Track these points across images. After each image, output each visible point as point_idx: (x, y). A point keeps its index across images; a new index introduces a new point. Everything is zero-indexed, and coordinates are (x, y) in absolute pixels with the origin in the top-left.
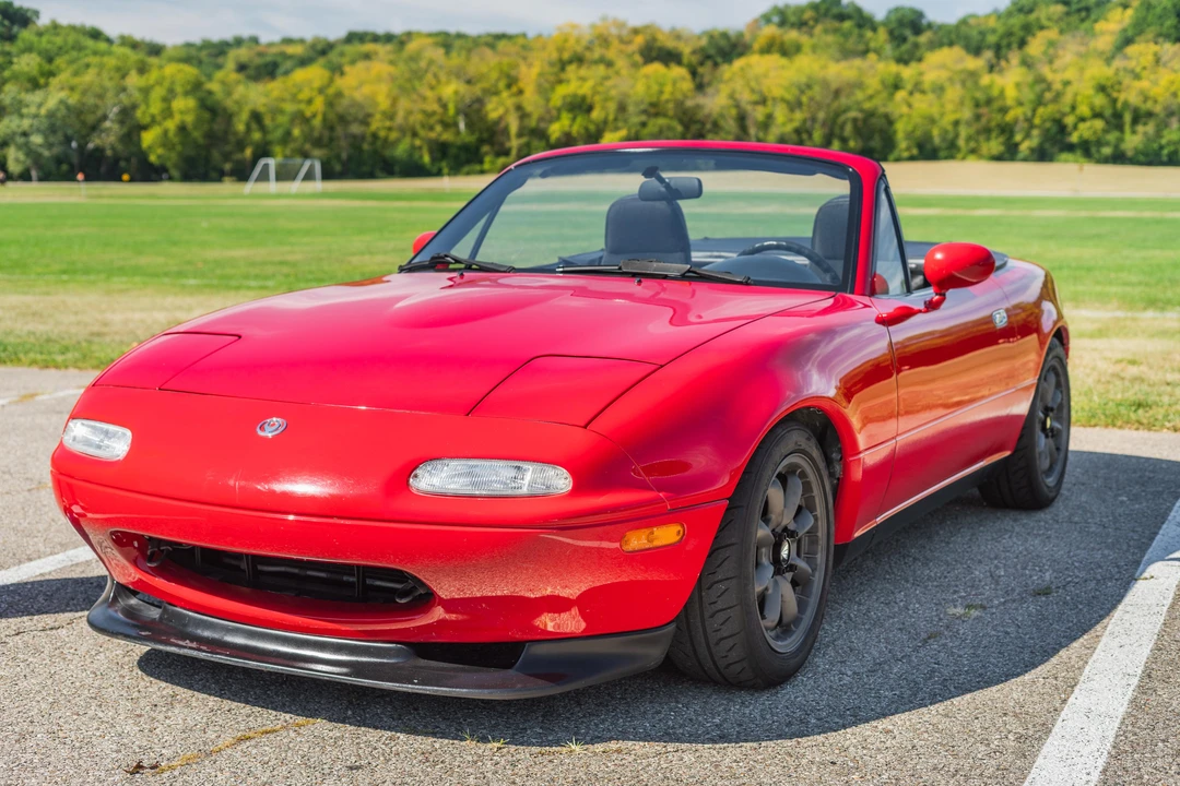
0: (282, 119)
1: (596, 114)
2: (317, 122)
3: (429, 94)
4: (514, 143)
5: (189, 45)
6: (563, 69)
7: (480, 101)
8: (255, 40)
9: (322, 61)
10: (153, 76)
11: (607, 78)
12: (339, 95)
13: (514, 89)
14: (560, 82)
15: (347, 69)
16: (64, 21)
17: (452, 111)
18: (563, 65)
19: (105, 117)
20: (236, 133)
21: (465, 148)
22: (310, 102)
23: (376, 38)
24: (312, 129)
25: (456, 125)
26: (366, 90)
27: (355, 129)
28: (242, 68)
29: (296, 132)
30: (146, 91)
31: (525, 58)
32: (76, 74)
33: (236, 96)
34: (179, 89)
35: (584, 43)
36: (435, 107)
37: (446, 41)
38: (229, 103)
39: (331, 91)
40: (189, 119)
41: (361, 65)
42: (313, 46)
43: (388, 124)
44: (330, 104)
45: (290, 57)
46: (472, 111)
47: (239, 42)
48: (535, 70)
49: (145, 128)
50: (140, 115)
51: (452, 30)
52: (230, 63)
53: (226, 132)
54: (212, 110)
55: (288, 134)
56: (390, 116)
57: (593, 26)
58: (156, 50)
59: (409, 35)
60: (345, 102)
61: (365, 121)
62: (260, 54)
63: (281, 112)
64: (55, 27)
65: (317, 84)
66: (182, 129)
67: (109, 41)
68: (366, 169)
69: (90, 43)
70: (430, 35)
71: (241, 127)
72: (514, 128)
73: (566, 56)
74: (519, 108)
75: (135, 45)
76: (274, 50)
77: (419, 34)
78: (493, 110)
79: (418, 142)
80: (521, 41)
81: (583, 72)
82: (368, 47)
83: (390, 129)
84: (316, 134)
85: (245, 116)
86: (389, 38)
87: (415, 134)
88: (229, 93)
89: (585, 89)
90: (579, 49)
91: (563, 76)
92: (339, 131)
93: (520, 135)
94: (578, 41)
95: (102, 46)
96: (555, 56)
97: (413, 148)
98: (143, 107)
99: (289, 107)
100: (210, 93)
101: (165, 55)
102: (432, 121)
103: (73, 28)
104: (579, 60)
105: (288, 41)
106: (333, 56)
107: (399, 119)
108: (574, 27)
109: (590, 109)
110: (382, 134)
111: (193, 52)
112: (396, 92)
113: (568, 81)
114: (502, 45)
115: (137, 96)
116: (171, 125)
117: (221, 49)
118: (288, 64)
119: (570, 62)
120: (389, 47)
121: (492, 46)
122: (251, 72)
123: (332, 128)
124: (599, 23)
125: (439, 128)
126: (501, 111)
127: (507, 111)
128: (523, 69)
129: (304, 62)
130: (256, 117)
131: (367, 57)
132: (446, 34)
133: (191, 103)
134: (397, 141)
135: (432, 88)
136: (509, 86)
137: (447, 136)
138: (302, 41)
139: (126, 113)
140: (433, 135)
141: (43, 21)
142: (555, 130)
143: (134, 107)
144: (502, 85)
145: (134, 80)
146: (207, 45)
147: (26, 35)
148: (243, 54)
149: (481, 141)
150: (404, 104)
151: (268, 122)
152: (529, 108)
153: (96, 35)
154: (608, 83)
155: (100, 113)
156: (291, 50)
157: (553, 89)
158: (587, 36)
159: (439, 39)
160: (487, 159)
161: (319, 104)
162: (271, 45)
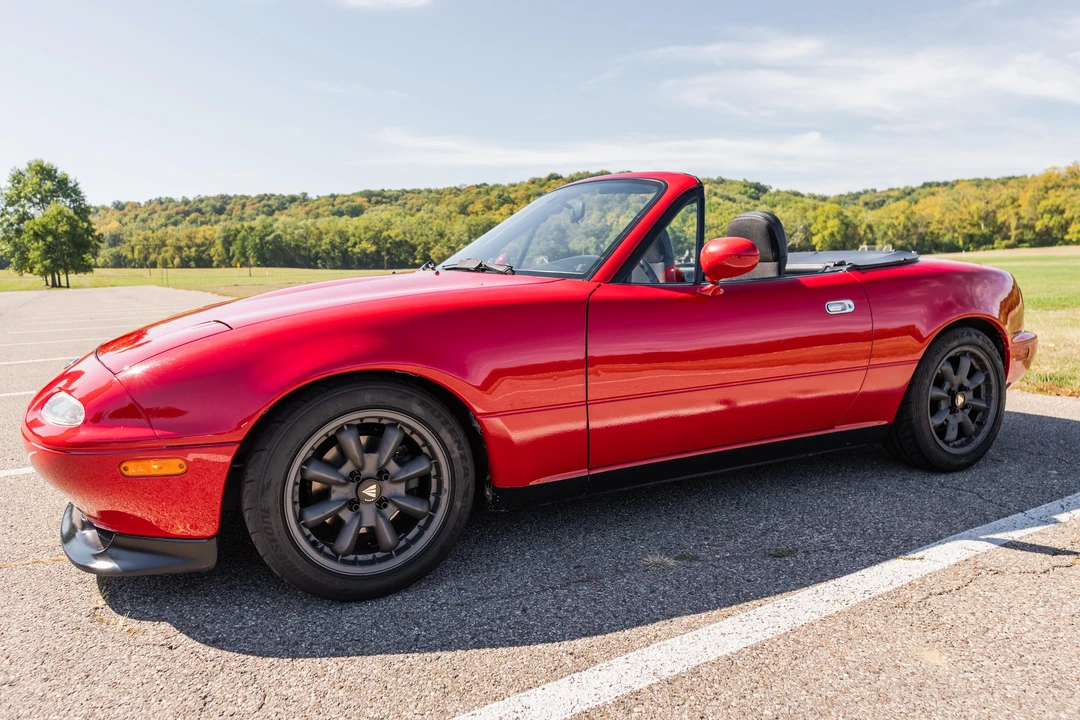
0: (883, 228)
1: (1067, 215)
2: (900, 228)
3: (964, 210)
4: (1013, 233)
5: (841, 195)
6: (1047, 192)
7: (994, 212)
8: (875, 191)
9: (908, 198)
10: (818, 211)
11: (1073, 195)
12: (913, 213)
13: (1016, 204)
14: (1044, 198)
15: (922, 201)
16: (783, 189)
17: (976, 217)
18: (1047, 189)
19: (796, 231)
20: (859, 235)
21: (983, 236)
22: (897, 218)
23: (938, 185)
24: (897, 231)
25: (979, 225)
26: (928, 211)
27: (921, 230)
28: (866, 204)
29: (890, 233)
30: (815, 219)
31: (1023, 188)
32: (784, 212)
33: (859, 218)
34: (831, 216)
35: (1061, 177)
36: (967, 217)
37: (978, 183)
38: (856, 222)
39: (908, 212)
40: (835, 229)
41: (929, 198)
42: (904, 191)
43: (940, 226)
44: (908, 219)
45: (892, 197)
46: (988, 217)
47: (866, 192)
48: (1030, 194)
49: (814, 235)
50: (812, 229)
51: (982, 177)
52: (861, 201)
53: (854, 234)
54: (846, 224)
55: (886, 233)
56: (941, 222)
57: (1069, 168)
58: (824, 199)
59: (957, 181)
60: (917, 217)
61: (928, 225)
62: (877, 197)
63: (883, 224)
64: (778, 192)
65: (902, 209)
66: (832, 235)
67: (803, 196)
68: (927, 249)
69: (792, 197)
70: (969, 181)
71: (862, 233)
72: (1013, 224)
73: (1050, 185)
74: (1017, 214)
75: (815, 198)
76: (884, 194)
77: (963, 181)
78: (1001, 218)
79: (956, 235)
80: (1022, 180)
81: (1058, 193)
82: (935, 189)
83: (941, 229)
84: (900, 234)
85: (864, 226)
86: (946, 184)
87: (955, 231)
88: (856, 216)
89: (1058, 201)
90: (1059, 181)
91: (1046, 195)
92: (912, 230)
93: (1017, 228)
94: (1058, 176)
95: (798, 198)
96: (1042, 184)
97: (953, 237)
98: (814, 225)
99: (887, 221)
100: (847, 217)
101: (829, 200)
102: (965, 224)
103: (787, 192)
104: (1057, 186)
105: (892, 190)
106: (914, 195)
107: (946, 224)
108: (1055, 168)
109: (1063, 212)
110: (936, 231)
111: (843, 199)
112: (944, 210)
113: (1048, 198)
114: (1011, 183)
115: (812, 221)
116: (826, 233)
117: (857, 196)
118: (891, 200)
119: (1052, 188)
120: (945, 188)
121: (1004, 184)
122: (871, 206)
123: (909, 230)
124: (1071, 165)
125: (969, 227)
126: (1006, 217)
127: (1009, 217)
128: (1022, 193)
129: (898, 199)
130: (870, 227)
131: (933, 194)
132: (979, 180)
133: (836, 222)
134: (945, 235)
135: (965, 207)
136: (1012, 203)
137: (974, 231)
138: (898, 189)
139: (806, 229)
140: (965, 231)
141: (773, 190)
142: (1039, 226)
143: (810, 225)
144: (1008, 202)
145: (810, 214)
146: (850, 195)
147: (764, 197)
148: (867, 198)
149: (993, 232)
150: (949, 217)
151: (875, 229)
152: (1022, 214)
153: (796, 194)
154: (1074, 198)
155: (794, 229)
156: (892, 194)
157: (1039, 203)
158: (1064, 172)
159: (975, 182)
160: (996, 242)
161: (902, 218)
162: (883, 192)
